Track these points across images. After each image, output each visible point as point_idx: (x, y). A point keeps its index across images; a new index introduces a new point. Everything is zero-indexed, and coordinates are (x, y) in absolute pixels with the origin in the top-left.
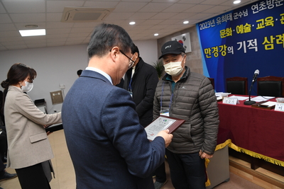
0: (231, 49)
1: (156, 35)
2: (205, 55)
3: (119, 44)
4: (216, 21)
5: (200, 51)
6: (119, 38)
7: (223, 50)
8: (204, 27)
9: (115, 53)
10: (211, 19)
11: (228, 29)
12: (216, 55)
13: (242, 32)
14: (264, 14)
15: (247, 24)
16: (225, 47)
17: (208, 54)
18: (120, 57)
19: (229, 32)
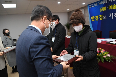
0: (105, 17)
1: (68, 10)
2: (91, 20)
3: (46, 15)
4: (98, 3)
5: (89, 18)
6: (46, 12)
7: (101, 17)
8: (91, 6)
9: (44, 19)
10: (95, 3)
11: (104, 8)
12: (97, 20)
13: (112, 9)
15: (115, 5)
16: (102, 16)
17: (93, 19)
18: (47, 21)
19: (105, 9)
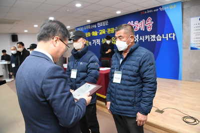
0: (90, 43)
4: (84, 28)
7: (87, 43)
9: (56, 41)
10: (82, 27)
13: (94, 35)
14: (102, 28)
19: (89, 34)
